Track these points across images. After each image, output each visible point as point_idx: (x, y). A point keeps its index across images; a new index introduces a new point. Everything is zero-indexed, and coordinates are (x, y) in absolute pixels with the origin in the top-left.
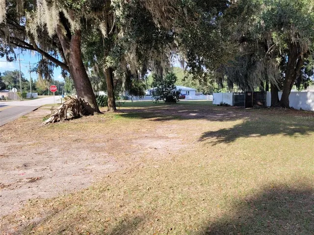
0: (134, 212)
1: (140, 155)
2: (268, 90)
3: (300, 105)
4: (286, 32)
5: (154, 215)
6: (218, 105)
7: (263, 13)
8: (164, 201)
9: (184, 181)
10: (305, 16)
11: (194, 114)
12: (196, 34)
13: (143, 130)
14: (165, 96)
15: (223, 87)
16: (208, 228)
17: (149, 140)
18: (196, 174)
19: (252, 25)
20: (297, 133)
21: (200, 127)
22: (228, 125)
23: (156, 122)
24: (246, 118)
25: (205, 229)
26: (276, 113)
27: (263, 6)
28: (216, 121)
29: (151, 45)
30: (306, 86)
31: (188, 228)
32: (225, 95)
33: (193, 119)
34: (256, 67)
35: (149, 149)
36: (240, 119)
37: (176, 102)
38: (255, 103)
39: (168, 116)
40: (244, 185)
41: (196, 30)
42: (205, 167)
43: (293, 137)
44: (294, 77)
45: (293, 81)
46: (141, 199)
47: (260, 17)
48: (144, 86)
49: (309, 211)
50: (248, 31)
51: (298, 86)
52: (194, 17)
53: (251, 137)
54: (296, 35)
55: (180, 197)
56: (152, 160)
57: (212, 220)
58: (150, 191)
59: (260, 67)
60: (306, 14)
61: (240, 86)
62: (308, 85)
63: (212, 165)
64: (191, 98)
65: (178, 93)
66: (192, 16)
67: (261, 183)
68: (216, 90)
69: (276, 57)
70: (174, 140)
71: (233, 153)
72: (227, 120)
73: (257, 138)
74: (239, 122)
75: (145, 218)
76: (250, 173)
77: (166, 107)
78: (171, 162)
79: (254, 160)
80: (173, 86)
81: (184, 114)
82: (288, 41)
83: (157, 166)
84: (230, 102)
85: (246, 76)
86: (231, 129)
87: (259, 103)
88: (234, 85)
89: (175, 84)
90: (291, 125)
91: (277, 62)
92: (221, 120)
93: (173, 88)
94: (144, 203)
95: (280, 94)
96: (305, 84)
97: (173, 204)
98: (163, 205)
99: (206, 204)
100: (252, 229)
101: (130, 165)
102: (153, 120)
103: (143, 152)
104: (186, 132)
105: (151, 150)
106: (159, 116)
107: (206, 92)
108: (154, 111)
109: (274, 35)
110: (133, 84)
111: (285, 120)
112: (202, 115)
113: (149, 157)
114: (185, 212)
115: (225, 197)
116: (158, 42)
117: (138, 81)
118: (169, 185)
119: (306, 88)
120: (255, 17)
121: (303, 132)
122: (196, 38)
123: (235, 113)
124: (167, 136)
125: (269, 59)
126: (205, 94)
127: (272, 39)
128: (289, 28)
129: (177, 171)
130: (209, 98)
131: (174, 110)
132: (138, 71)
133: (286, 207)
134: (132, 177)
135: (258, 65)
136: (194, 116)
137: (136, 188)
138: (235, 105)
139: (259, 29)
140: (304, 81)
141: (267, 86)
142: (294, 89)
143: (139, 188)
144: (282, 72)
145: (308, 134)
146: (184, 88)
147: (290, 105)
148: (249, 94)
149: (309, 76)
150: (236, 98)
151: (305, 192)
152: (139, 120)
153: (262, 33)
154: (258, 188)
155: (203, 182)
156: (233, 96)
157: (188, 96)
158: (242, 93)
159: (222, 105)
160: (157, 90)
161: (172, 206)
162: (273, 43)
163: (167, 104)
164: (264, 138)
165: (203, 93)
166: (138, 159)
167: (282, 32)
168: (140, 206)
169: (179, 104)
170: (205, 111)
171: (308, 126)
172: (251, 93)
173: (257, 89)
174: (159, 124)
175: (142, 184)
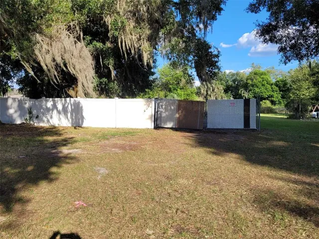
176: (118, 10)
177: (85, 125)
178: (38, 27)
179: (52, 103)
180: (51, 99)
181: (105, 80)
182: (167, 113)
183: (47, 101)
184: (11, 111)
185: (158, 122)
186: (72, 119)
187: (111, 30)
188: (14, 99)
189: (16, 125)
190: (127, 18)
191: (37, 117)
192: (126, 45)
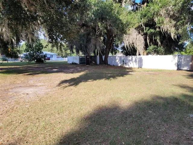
0: (8, 141)
1: (15, 100)
2: (98, 55)
3: (113, 63)
4: (105, 23)
5: (24, 140)
6: (71, 64)
7: (94, 11)
8: (32, 128)
9: (47, 113)
10: (114, 15)
11: (56, 70)
12: (53, 17)
13: (18, 82)
14: (35, 58)
15: (73, 53)
16: (61, 140)
17: (22, 89)
18: (55, 107)
19: (87, 17)
20: (111, 78)
21: (59, 78)
22: (76, 75)
23: (28, 76)
24: (87, 71)
25: (59, 141)
26: (102, 68)
27: (93, 7)
28: (69, 73)
29: (20, 22)
30: (115, 53)
31: (48, 142)
32: (75, 58)
33: (55, 73)
34: (91, 41)
35: (22, 95)
36: (83, 71)
37: (43, 62)
38: (91, 62)
39: (38, 71)
40: (83, 110)
41: (53, 15)
42: (61, 103)
43: (109, 80)
44: (110, 48)
45: (109, 50)
46: (14, 130)
47: (92, 13)
48: (18, 51)
49: (115, 118)
50: (86, 20)
51: (112, 53)
52: (51, 6)
53: (88, 81)
54: (110, 25)
55: (44, 124)
56: (24, 102)
57: (64, 134)
58: (22, 123)
59: (93, 42)
60: (114, 14)
61: (83, 52)
62: (117, 53)
63: (66, 101)
64: (54, 59)
65: (45, 56)
66: (50, 5)
67: (93, 107)
68: (69, 55)
69: (101, 37)
70: (41, 87)
71: (78, 92)
72: (76, 73)
73: (92, 82)
74: (82, 73)
75: (17, 143)
76: (87, 102)
77: (37, 65)
78: (38, 102)
79: (90, 94)
80: (41, 52)
81: (49, 70)
82: (106, 28)
83: (28, 106)
84: (77, 62)
85: (86, 47)
86: (78, 78)
87: (93, 62)
88: (80, 52)
89: (42, 50)
90: (109, 74)
91: (101, 39)
92: (72, 73)
93: (41, 53)
94: (17, 133)
95: (104, 57)
96: (115, 52)
97: (39, 129)
98: (31, 132)
99: (61, 125)
100: (87, 134)
101: (6, 107)
102: (26, 75)
103: (17, 97)
104: (50, 81)
105: (23, 95)
106: (30, 72)
107: (63, 56)
108: (27, 68)
109: (99, 24)
110: (9, 50)
111: (106, 71)
112: (61, 70)
113: (22, 100)
114: (47, 133)
115: (73, 119)
116: (25, 20)
117: (13, 48)
118: (36, 117)
119: (115, 54)
120: (89, 13)
121: (114, 77)
122: (53, 21)
123: (80, 68)
124: (36, 84)
125: (97, 38)
126: (63, 57)
127: (98, 26)
128: (106, 21)
129: (42, 107)
130: (65, 60)
131: (42, 68)
132: (13, 40)
133: (105, 118)
134: (7, 116)
135: (92, 41)
136: (56, 71)
137: (11, 124)
138: (80, 63)
139: (91, 20)
140: (115, 50)
141: (97, 53)
142: (110, 55)
143: (13, 123)
144: (104, 45)
145: (116, 78)
146: (49, 53)
147: (109, 63)
148: (88, 57)
149: (117, 48)
150: (81, 59)
151: (114, 109)
152: (15, 75)
153: (93, 22)
154: (91, 110)
155: (60, 112)
156: (79, 58)
157: (52, 58)
158: (84, 56)
159: (73, 64)
160: (29, 54)
161: (37, 131)
162: (99, 29)
163: (37, 64)
164: (95, 82)
165: (62, 57)
166: (13, 103)
167: (103, 23)
168: (13, 136)
169: (46, 63)
170: (62, 68)
171: (117, 74)
172: (89, 56)
173: (93, 55)
174: (30, 77)
175: (15, 120)
176: (161, 14)
177: (143, 67)
178: (125, 31)
179: (131, 58)
180: (131, 56)
181: (156, 46)
182: (185, 62)
183: (129, 57)
184: (117, 61)
185: (180, 67)
186: (138, 64)
187: (157, 24)
188: (118, 56)
189: (118, 66)
190: (165, 17)
191: (126, 63)
192: (164, 30)
